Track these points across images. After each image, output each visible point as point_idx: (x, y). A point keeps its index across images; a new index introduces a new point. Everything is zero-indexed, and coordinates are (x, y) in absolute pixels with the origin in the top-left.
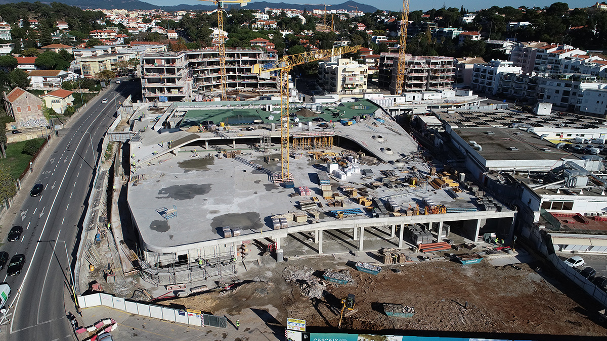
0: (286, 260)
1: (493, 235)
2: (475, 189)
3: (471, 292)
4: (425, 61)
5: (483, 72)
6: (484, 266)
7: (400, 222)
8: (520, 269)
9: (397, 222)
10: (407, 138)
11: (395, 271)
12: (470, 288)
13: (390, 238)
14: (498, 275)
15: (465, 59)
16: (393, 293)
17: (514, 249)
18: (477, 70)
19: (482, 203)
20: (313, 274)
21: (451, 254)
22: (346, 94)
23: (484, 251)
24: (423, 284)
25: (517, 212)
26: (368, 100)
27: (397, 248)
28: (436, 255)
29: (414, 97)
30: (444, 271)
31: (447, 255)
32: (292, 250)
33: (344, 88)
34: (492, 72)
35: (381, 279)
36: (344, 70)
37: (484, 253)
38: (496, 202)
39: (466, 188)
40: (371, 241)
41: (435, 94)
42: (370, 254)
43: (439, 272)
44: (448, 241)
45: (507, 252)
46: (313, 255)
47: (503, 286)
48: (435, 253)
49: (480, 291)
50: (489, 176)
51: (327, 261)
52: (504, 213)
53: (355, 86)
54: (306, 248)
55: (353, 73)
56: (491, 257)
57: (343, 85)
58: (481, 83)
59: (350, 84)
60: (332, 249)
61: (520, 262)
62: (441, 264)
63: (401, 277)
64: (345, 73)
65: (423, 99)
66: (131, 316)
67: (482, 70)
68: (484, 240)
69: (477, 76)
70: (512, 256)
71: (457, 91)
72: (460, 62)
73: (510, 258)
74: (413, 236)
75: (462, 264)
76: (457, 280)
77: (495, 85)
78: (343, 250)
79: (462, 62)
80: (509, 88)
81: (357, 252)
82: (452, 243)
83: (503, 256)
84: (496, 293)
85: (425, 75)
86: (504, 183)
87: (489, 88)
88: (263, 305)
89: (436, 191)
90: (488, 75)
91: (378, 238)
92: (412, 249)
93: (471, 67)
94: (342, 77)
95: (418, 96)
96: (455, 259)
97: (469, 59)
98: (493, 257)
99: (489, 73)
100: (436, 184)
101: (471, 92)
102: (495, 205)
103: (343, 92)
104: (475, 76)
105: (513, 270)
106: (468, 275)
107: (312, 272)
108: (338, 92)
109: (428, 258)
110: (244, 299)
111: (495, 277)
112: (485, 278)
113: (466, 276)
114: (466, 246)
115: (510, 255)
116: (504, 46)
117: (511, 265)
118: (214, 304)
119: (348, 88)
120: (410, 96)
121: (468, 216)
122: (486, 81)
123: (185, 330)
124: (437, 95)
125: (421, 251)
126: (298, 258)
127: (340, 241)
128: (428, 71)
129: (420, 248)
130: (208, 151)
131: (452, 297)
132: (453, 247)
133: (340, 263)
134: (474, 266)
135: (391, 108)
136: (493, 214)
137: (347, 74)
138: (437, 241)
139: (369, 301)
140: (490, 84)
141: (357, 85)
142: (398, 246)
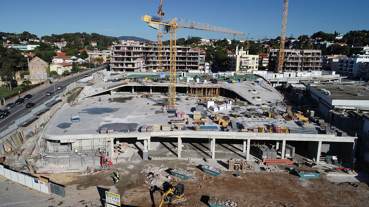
0: (149, 159)
1: (334, 158)
2: (321, 121)
3: (302, 199)
4: (299, 52)
5: (346, 63)
6: (321, 180)
7: (247, 137)
8: (357, 186)
9: (244, 137)
10: (276, 94)
11: (235, 175)
12: (302, 196)
13: (242, 153)
14: (333, 189)
15: (333, 56)
16: (226, 190)
17: (354, 171)
18: (341, 61)
19: (324, 130)
20: (165, 171)
21: (291, 169)
22: (242, 73)
23: (323, 169)
24: (256, 188)
25: (357, 138)
26: (255, 75)
27: (244, 160)
28: (277, 168)
29: (290, 75)
30: (280, 180)
31: (288, 169)
32: (159, 153)
33: (240, 69)
34: (352, 62)
35: (220, 180)
36: (241, 57)
37: (323, 170)
38: (338, 129)
39: (314, 121)
40: (224, 153)
41: (306, 73)
42: (220, 162)
43: (275, 180)
44: (291, 159)
45: (346, 172)
46: (174, 158)
47: (336, 198)
48: (277, 166)
49: (311, 199)
50: (335, 113)
51: (182, 163)
52: (344, 138)
53: (248, 67)
54: (170, 153)
55: (247, 59)
56: (329, 174)
57: (240, 67)
58: (344, 70)
59: (245, 66)
60: (190, 156)
61: (359, 182)
62: (280, 175)
63: (239, 180)
64: (242, 59)
65: (296, 76)
66: (6, 181)
67: (345, 61)
68: (325, 161)
69: (341, 66)
70: (352, 176)
71: (323, 72)
72: (329, 58)
73: (349, 178)
74: (260, 152)
75: (300, 176)
76: (291, 188)
77: (355, 70)
78: (198, 157)
79: (331, 57)
80: (366, 73)
81: (208, 159)
82: (295, 161)
83: (342, 175)
84: (327, 202)
85: (300, 61)
86: (347, 116)
87: (351, 73)
88: (108, 186)
89: (287, 121)
90: (349, 65)
91: (232, 152)
92: (258, 162)
93: (337, 60)
94: (239, 62)
95: (293, 74)
96: (294, 173)
97: (335, 56)
98: (332, 175)
99: (350, 63)
100: (289, 118)
101: (334, 73)
102: (337, 131)
103: (240, 71)
104: (340, 66)
105: (350, 186)
106: (303, 185)
107: (165, 169)
108: (237, 71)
109: (269, 169)
110: (97, 180)
111: (330, 189)
112: (320, 189)
113: (301, 186)
114: (307, 164)
115: (349, 175)
116: (364, 49)
117: (349, 183)
118: (71, 180)
119: (244, 69)
120: (286, 74)
121: (309, 138)
122: (348, 68)
123: (34, 195)
124: (307, 74)
125: (265, 164)
126: (160, 159)
127: (199, 151)
128: (302, 58)
129: (264, 161)
130: (133, 94)
131: (281, 200)
132: (295, 164)
133: (192, 165)
134: (311, 179)
135: (272, 81)
136: (332, 138)
137: (243, 59)
138: (281, 158)
139: (201, 194)
140: (351, 70)
141: (250, 67)
142: (246, 158)
